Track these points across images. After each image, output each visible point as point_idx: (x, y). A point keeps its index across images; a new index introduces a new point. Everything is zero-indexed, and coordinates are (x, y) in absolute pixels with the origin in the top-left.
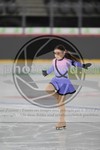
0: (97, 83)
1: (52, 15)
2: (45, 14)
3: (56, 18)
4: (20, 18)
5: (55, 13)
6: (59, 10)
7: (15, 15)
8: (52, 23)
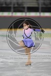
0: (49, 42)
1: (40, 6)
2: (37, 6)
3: (42, 8)
4: (24, 8)
5: (42, 5)
6: (44, 4)
7: (21, 6)
8: (40, 10)
